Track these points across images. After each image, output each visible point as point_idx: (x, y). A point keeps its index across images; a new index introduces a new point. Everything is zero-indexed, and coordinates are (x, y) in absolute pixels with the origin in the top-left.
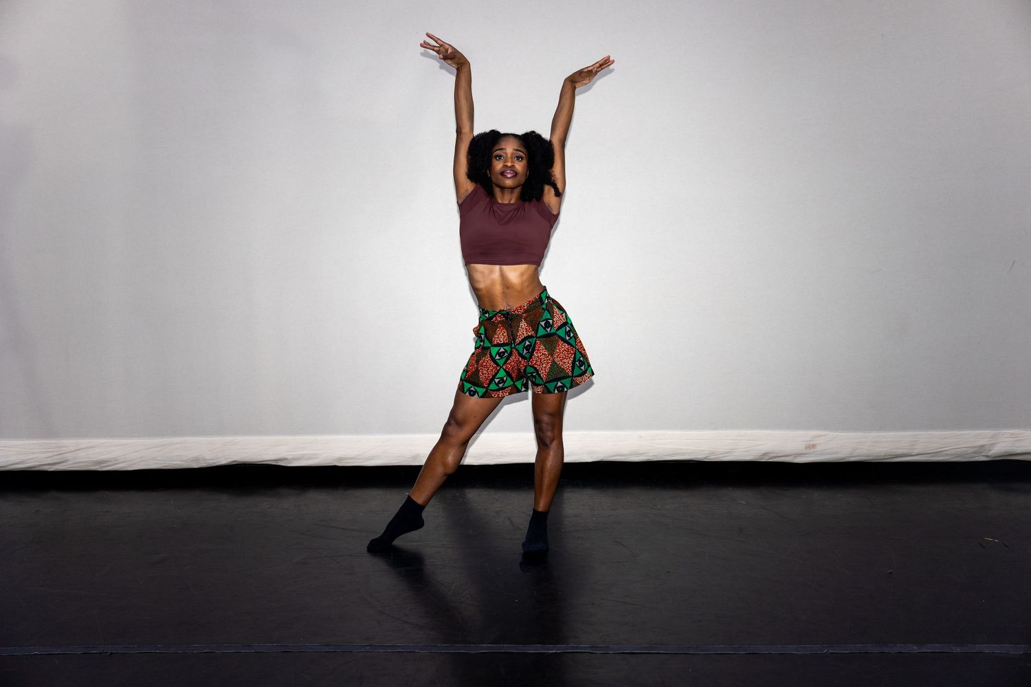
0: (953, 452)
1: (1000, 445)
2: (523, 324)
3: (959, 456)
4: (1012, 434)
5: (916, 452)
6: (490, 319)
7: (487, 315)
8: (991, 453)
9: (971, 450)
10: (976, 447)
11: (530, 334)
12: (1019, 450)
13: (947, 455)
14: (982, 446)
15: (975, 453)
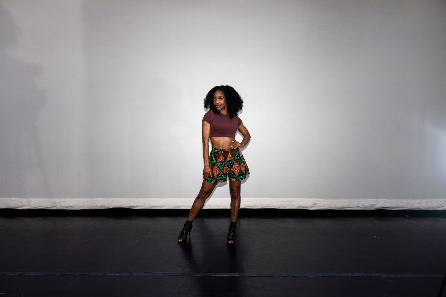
0: (363, 206)
1: (379, 204)
2: (230, 155)
3: (365, 208)
4: (383, 201)
5: (351, 206)
6: (217, 152)
7: (216, 151)
8: (376, 207)
9: (369, 206)
10: (371, 205)
11: (231, 159)
12: (385, 206)
13: (361, 207)
14: (373, 205)
15: (370, 207)
